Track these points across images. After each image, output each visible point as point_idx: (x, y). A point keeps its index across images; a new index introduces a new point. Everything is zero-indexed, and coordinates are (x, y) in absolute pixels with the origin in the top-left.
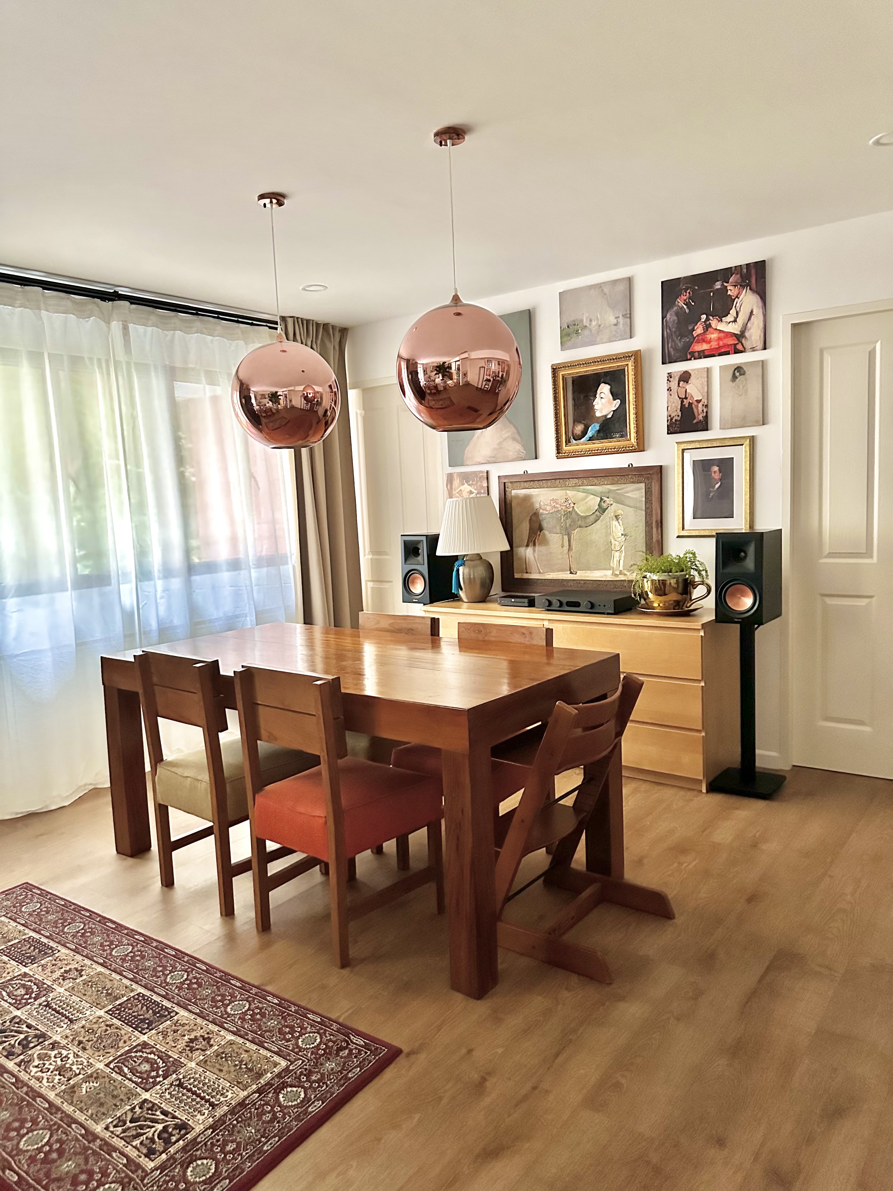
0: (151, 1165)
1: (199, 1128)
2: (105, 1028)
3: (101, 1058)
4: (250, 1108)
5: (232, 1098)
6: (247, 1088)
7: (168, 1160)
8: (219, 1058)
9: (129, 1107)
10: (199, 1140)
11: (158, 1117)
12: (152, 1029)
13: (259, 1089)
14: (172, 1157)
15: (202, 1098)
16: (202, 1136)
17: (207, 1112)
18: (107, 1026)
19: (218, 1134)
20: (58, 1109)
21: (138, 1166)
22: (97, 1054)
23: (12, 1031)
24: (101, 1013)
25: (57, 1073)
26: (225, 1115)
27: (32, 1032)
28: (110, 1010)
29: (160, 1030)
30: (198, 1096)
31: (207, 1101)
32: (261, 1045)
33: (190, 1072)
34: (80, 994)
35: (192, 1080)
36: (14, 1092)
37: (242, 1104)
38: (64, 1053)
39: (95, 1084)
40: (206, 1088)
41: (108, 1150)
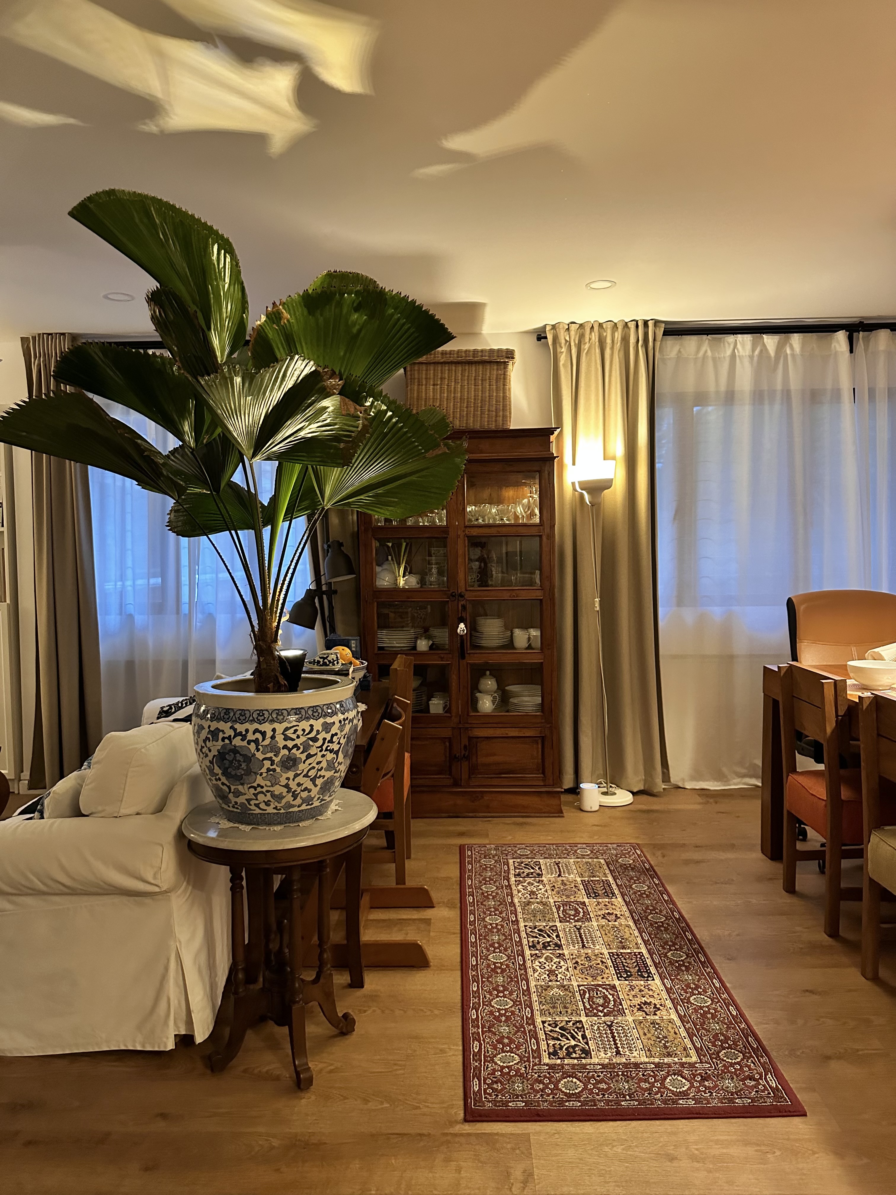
0: (546, 1060)
1: (595, 1060)
2: (599, 962)
3: (580, 980)
4: (640, 1071)
5: (635, 1057)
6: (651, 1057)
7: (559, 1065)
8: (652, 1026)
9: (568, 1020)
10: (588, 1067)
11: (577, 1036)
12: (627, 980)
13: (659, 1063)
14: (562, 1066)
15: (616, 1044)
16: (592, 1066)
17: (610, 1054)
18: (602, 961)
19: (602, 1072)
20: (529, 994)
21: (540, 1057)
22: (580, 975)
23: (546, 933)
24: (606, 952)
25: (547, 973)
26: (619, 1064)
27: (556, 940)
28: (611, 953)
29: (631, 984)
30: (615, 1040)
31: (617, 1048)
32: (691, 1036)
33: (623, 1022)
34: (603, 933)
35: (621, 1028)
36: (516, 970)
37: (637, 1065)
38: (562, 963)
39: (561, 993)
40: (624, 1039)
41: (532, 1035)
